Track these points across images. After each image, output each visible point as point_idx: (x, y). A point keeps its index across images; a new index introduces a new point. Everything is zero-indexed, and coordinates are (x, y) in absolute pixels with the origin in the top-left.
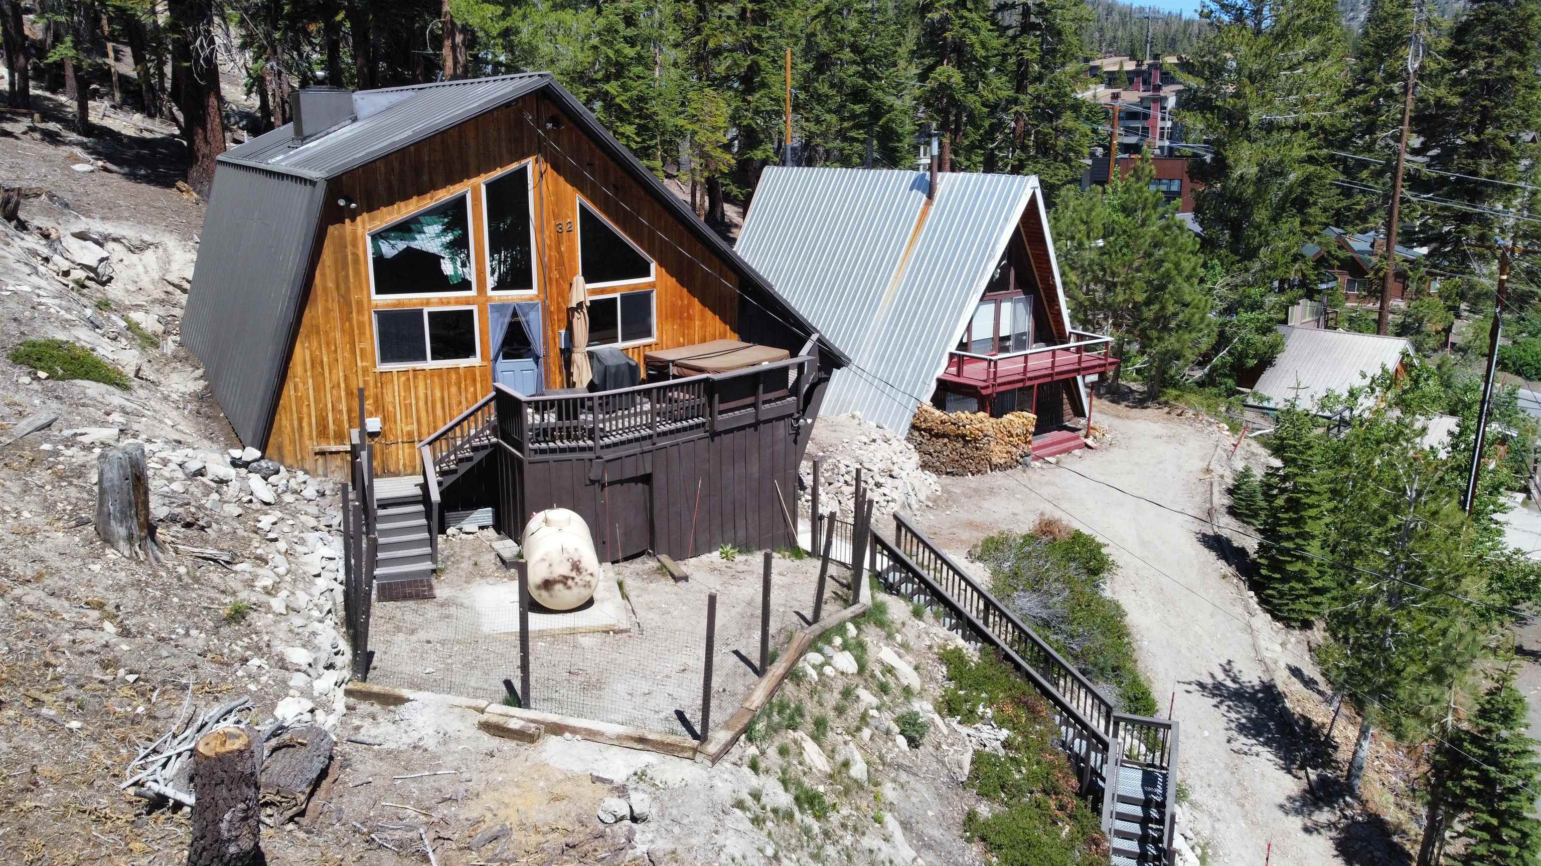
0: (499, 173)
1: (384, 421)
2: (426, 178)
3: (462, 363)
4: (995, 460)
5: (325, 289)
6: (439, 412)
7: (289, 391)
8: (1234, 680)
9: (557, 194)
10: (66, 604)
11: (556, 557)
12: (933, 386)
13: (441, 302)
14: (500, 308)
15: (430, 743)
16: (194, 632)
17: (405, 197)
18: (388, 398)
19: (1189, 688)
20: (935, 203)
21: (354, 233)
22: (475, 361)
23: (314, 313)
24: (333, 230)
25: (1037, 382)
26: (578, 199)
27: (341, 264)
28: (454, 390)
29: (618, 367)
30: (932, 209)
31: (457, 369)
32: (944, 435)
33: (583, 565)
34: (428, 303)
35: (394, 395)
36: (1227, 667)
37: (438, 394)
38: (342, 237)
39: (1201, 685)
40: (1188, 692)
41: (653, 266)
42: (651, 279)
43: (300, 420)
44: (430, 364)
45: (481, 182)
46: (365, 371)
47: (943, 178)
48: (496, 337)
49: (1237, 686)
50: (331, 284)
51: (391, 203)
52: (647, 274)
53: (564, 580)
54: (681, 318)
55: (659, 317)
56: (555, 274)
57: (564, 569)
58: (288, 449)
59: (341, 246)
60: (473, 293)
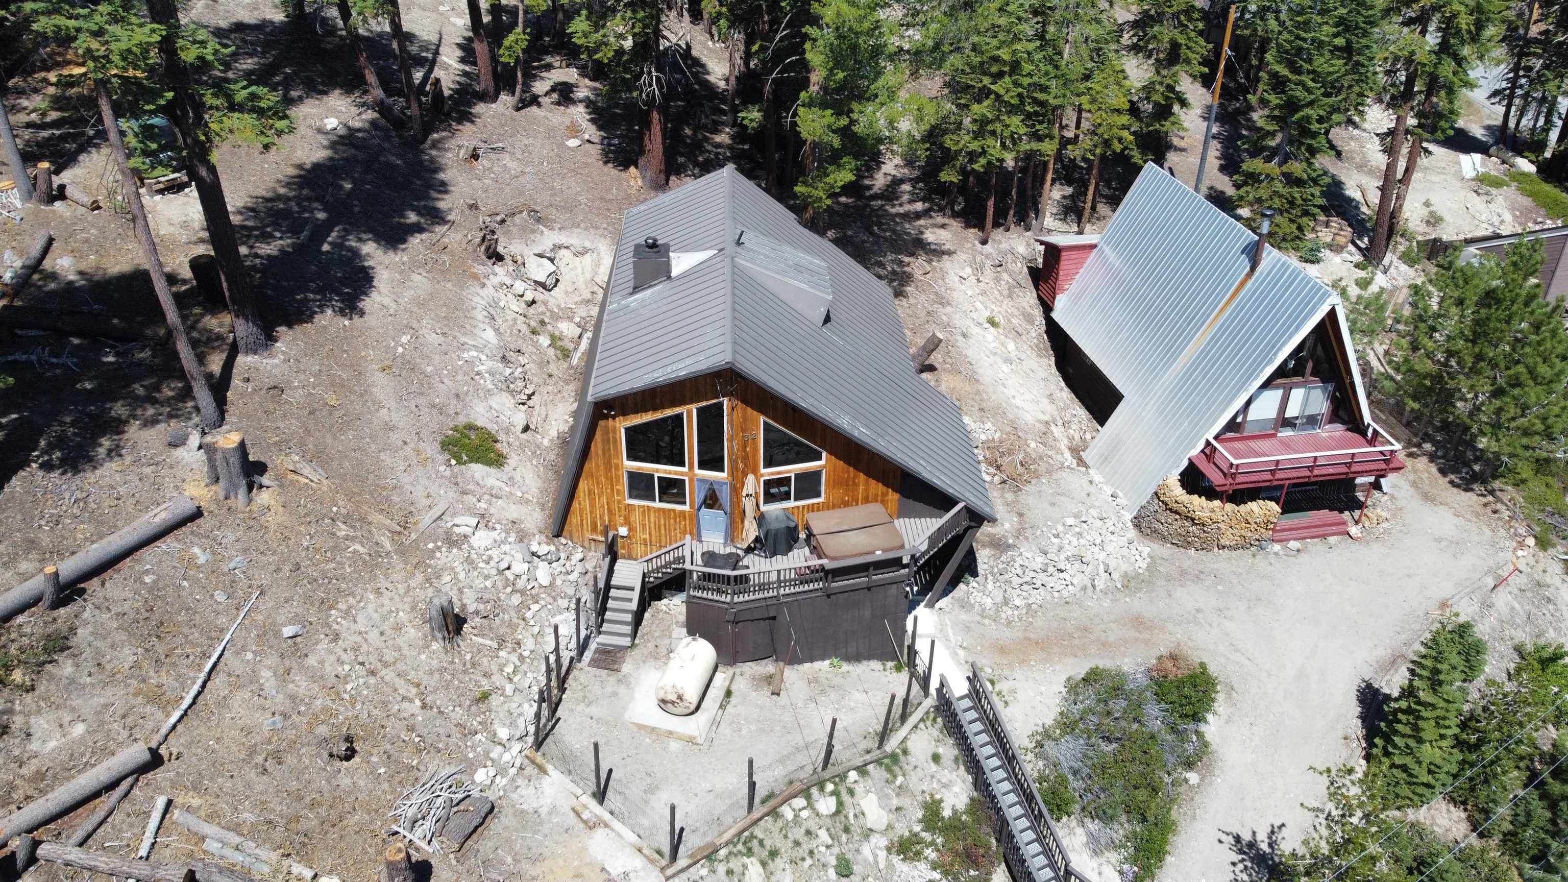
0: (704, 404)
1: (630, 530)
2: (658, 401)
3: (678, 507)
4: (1222, 542)
5: (597, 453)
6: (663, 532)
7: (575, 505)
8: (1270, 845)
9: (745, 419)
10: (403, 682)
11: (669, 688)
12: (1185, 463)
13: (665, 472)
14: (703, 481)
15: (543, 811)
16: (457, 709)
17: (645, 410)
18: (632, 519)
19: (1224, 837)
20: (1254, 278)
21: (615, 427)
22: (686, 508)
23: (589, 466)
24: (602, 423)
25: (1288, 482)
26: (762, 419)
27: (606, 441)
28: (672, 521)
29: (777, 530)
30: (1250, 283)
31: (674, 510)
32: (1176, 512)
33: (685, 697)
34: (657, 471)
35: (636, 518)
36: (1276, 830)
37: (662, 522)
38: (607, 427)
39: (1238, 839)
40: (1220, 841)
41: (824, 454)
42: (822, 462)
43: (582, 521)
44: (657, 504)
45: (694, 408)
46: (619, 502)
47: (1270, 253)
48: (699, 498)
49: (1268, 850)
50: (600, 452)
51: (637, 413)
52: (820, 459)
53: (673, 703)
54: (847, 485)
55: (827, 485)
56: (741, 465)
57: (673, 697)
58: (575, 534)
59: (606, 432)
60: (685, 469)
